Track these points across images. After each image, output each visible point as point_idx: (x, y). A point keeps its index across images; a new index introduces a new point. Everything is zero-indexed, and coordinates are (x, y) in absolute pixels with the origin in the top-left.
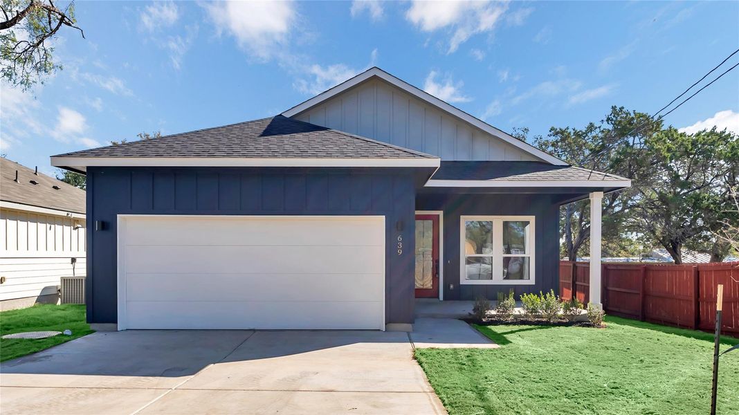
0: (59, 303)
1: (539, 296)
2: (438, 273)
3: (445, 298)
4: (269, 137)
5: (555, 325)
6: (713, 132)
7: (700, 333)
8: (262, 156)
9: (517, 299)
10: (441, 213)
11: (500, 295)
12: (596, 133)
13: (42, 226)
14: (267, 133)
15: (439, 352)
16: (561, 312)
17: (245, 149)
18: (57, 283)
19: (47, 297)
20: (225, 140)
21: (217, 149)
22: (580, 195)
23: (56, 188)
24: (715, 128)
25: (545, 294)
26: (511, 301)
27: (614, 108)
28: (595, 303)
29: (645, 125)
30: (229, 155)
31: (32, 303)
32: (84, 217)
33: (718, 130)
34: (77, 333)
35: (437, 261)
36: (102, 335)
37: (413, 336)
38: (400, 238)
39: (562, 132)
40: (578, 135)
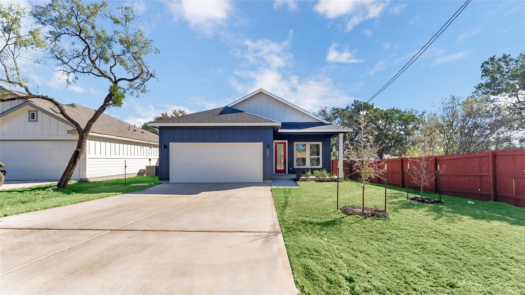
0: (145, 175)
1: (320, 171)
2: (286, 163)
3: (288, 173)
4: (222, 115)
5: (325, 181)
6: (393, 110)
7: (380, 185)
8: (220, 122)
9: (312, 173)
10: (287, 141)
11: (306, 171)
12: (349, 110)
13: (139, 147)
14: (221, 113)
15: (279, 189)
16: (328, 177)
17: (214, 119)
18: (144, 168)
19: (141, 173)
20: (207, 116)
21: (204, 119)
22: (336, 134)
23: (142, 132)
24: (394, 108)
25: (322, 170)
26: (309, 173)
27: (355, 100)
28: (341, 174)
29: (367, 107)
30: (208, 122)
31: (136, 175)
32: (158, 144)
33: (395, 109)
34: (155, 184)
35: (286, 159)
36: (164, 185)
37: (272, 184)
38: (268, 150)
39: (337, 109)
40: (343, 110)
